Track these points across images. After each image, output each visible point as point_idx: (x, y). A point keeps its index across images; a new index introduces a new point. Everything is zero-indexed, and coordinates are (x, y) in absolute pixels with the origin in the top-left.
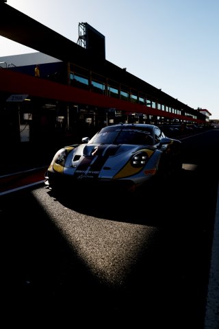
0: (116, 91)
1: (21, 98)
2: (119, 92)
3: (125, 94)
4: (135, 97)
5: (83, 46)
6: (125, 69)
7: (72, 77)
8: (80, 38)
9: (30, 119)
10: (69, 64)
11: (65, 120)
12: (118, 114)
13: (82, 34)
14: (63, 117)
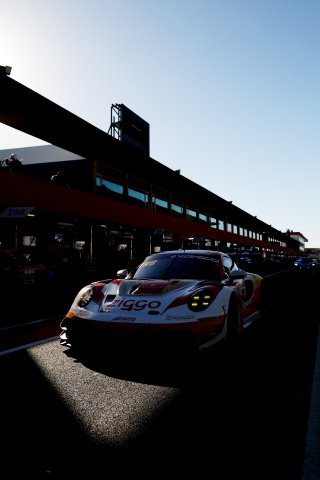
0: (164, 204)
1: (23, 212)
2: (169, 206)
3: (178, 209)
4: (193, 214)
5: (116, 137)
6: (178, 172)
7: (98, 182)
8: (113, 125)
9: (33, 245)
10: (95, 163)
11: (86, 247)
12: (167, 239)
13: (116, 121)
14: (83, 243)
